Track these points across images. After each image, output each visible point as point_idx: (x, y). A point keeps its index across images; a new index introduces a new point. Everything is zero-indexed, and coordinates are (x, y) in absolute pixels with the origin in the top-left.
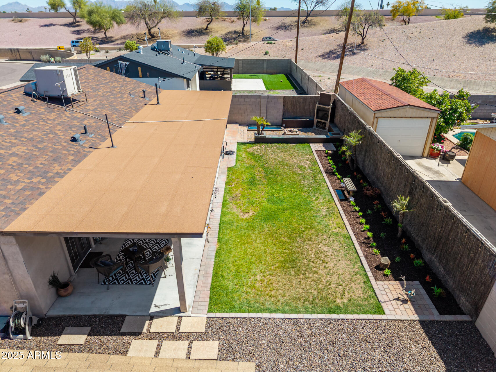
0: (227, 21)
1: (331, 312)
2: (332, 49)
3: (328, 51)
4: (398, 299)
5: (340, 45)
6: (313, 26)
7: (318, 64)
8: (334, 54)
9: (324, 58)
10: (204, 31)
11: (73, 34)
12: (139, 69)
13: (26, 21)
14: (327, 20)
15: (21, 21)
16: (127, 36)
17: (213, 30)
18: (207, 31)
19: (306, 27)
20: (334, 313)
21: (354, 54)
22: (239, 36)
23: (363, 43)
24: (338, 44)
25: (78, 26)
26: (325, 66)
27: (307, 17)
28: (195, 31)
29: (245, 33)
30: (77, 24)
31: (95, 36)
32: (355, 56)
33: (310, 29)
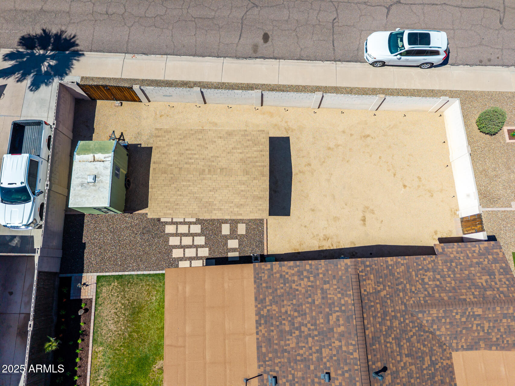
1: (121, 276)
4: (87, 285)
20: (120, 276)
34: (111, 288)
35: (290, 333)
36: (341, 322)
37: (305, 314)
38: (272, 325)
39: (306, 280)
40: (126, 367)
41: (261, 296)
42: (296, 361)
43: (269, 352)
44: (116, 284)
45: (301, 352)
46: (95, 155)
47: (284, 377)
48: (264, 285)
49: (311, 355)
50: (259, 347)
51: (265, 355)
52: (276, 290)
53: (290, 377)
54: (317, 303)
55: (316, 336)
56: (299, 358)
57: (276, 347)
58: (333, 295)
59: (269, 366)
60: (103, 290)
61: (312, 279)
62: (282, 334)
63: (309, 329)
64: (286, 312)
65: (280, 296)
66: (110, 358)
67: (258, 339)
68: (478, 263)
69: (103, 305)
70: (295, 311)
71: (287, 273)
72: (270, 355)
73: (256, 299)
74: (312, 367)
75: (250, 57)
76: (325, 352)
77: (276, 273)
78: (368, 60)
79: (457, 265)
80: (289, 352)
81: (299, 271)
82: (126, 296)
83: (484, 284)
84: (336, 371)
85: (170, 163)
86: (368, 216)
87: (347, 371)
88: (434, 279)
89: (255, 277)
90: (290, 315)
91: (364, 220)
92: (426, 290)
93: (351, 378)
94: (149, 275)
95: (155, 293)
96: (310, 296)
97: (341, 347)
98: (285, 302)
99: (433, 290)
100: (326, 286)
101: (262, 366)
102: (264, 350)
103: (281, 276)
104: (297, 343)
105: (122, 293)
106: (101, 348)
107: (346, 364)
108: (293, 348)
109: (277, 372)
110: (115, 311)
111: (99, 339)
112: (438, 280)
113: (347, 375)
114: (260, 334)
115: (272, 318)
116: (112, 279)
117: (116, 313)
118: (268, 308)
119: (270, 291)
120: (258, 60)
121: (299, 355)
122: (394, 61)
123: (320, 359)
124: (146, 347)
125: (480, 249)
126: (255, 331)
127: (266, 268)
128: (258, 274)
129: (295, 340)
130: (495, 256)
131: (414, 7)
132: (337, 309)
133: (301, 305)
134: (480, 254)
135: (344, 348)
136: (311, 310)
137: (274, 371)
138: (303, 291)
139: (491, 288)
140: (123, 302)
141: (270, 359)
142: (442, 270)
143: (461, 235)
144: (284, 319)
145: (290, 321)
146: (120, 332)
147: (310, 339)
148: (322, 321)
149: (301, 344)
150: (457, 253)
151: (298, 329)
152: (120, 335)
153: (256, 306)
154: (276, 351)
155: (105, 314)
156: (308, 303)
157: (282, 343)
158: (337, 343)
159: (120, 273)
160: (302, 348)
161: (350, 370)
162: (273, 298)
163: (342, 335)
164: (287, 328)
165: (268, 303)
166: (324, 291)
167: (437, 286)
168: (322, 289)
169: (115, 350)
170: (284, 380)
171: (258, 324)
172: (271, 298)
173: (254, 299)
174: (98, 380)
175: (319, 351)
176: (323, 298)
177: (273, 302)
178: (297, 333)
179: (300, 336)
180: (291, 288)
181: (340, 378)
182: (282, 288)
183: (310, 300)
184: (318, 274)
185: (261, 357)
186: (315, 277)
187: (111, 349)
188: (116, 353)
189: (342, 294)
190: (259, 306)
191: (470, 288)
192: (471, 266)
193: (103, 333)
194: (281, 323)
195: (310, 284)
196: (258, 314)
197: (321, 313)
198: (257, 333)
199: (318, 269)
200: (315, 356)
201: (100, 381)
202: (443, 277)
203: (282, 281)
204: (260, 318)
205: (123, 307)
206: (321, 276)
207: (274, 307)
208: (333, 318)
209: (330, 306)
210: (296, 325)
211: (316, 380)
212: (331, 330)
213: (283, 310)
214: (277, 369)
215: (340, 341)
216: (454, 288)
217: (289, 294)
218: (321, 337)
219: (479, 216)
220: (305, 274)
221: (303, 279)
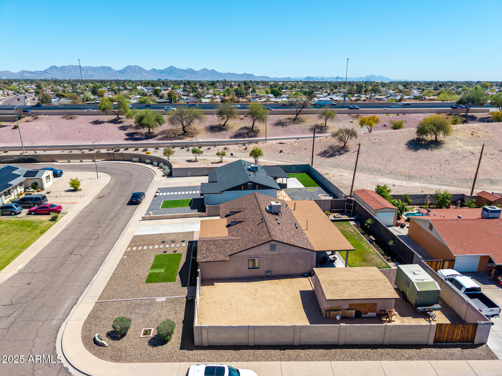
0: (237, 118)
2: (326, 149)
3: (323, 151)
5: (330, 146)
6: (302, 123)
7: (319, 160)
8: (328, 153)
9: (322, 157)
10: (223, 127)
11: (120, 130)
12: (257, 186)
13: (75, 118)
14: (311, 118)
15: (71, 118)
16: (164, 131)
17: (229, 126)
18: (224, 127)
19: (297, 123)
21: (341, 154)
22: (250, 131)
23: (345, 145)
24: (329, 145)
25: (121, 122)
26: (324, 162)
27: (297, 115)
28: (216, 127)
29: (254, 129)
30: (119, 120)
31: (139, 131)
32: (342, 156)
33: (300, 125)
60: (385, 264)
68: (212, 253)
79: (222, 252)
83: (212, 246)
88: (233, 247)
92: (238, 244)
99: (235, 243)
106: (373, 252)
110: (374, 260)
111: (375, 254)
112: (232, 247)
125: (208, 259)
130: (202, 256)
134: (208, 257)
139: (210, 245)
142: (229, 250)
146: (368, 256)
150: (219, 257)
167: (233, 245)
191: (219, 244)
192: (215, 252)
202: (229, 248)
216: (226, 244)
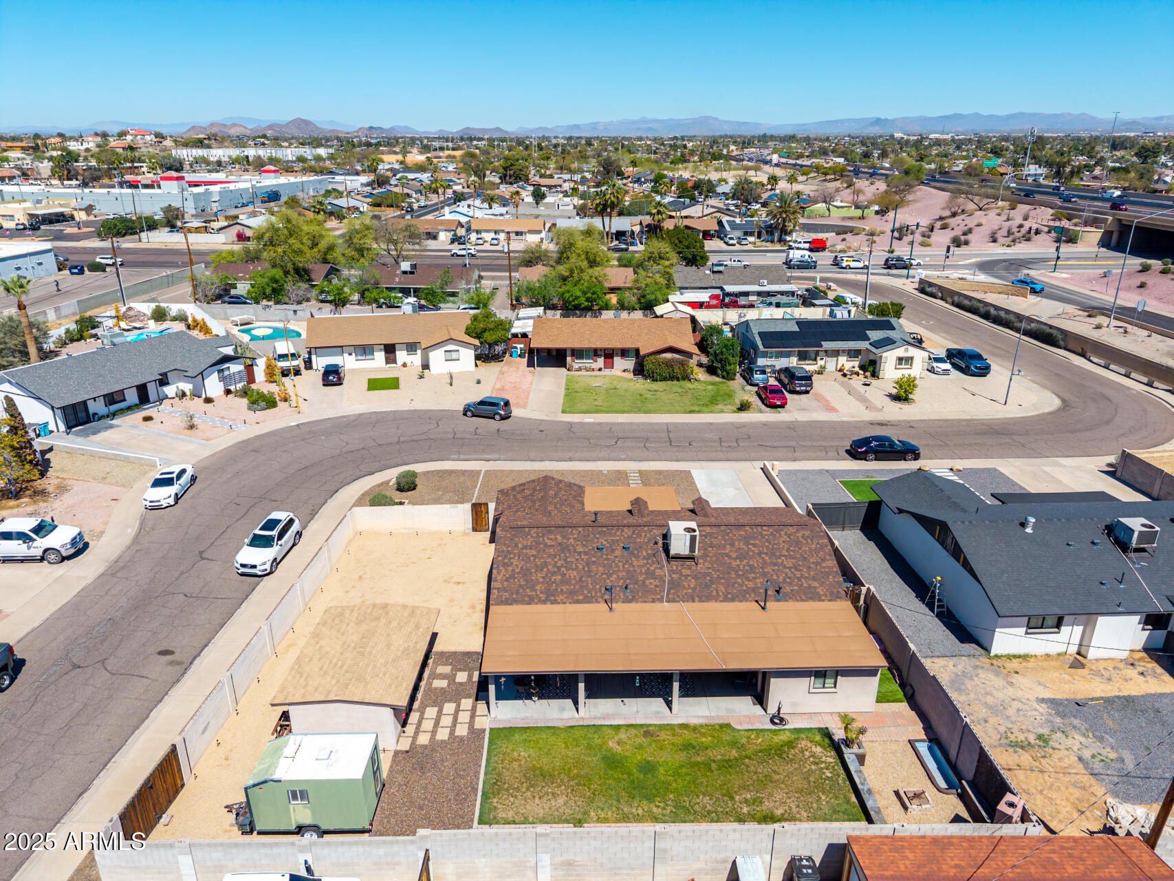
34: (499, 806)
35: (563, 575)
36: (552, 537)
37: (545, 562)
38: (556, 590)
39: (512, 561)
40: (618, 780)
41: (526, 599)
42: (589, 571)
43: (583, 594)
44: (495, 800)
45: (581, 567)
46: (284, 755)
47: (605, 581)
48: (514, 596)
49: (583, 560)
50: (578, 602)
51: (586, 597)
52: (521, 586)
53: (604, 576)
54: (535, 553)
55: (565, 555)
56: (586, 569)
57: (577, 587)
58: (529, 541)
59: (596, 593)
60: (503, 816)
61: (512, 556)
62: (565, 581)
63: (560, 560)
64: (543, 578)
65: (527, 582)
66: (606, 802)
67: (570, 603)
69: (526, 815)
70: (542, 570)
71: (504, 575)
72: (586, 592)
73: (529, 604)
74: (594, 559)
75: (186, 669)
76: (580, 549)
77: (503, 585)
78: (266, 570)
80: (582, 577)
81: (503, 566)
82: (516, 786)
84: (595, 543)
85: (334, 681)
86: (455, 579)
87: (595, 536)
89: (505, 604)
90: (547, 575)
91: (459, 583)
93: (599, 533)
94: (487, 760)
95: (515, 753)
96: (529, 558)
97: (574, 539)
98: (533, 578)
100: (520, 545)
101: (596, 600)
102: (581, 597)
103: (506, 580)
104: (573, 570)
105: (511, 791)
106: (593, 814)
107: (588, 535)
108: (578, 574)
109: (601, 587)
110: (537, 799)
111: (579, 816)
113: (598, 536)
114: (564, 600)
115: (549, 590)
116: (487, 806)
117: (540, 798)
118: (538, 593)
119: (521, 591)
120: (194, 663)
121: (583, 569)
122: (280, 551)
123: (586, 553)
124: (590, 759)
126: (561, 606)
127: (497, 593)
128: (502, 602)
129: (570, 572)
131: (216, 543)
132: (541, 539)
133: (536, 565)
135: (576, 536)
136: (543, 558)
137: (600, 589)
138: (523, 563)
140: (524, 789)
141: (590, 592)
143: (489, 533)
144: (550, 580)
145: (552, 575)
146: (569, 791)
147: (568, 560)
148: (552, 550)
149: (574, 566)
151: (559, 568)
152: (573, 790)
153: (536, 604)
154: (581, 587)
155: (542, 811)
156: (535, 560)
157: (573, 582)
158: (572, 540)
159: (480, 794)
160: (577, 567)
161: (593, 534)
162: (528, 588)
163: (564, 537)
164: (559, 577)
165: (534, 593)
166: (525, 547)
168: (522, 549)
169: (594, 794)
170: (608, 581)
171: (554, 602)
172: (528, 590)
173: (528, 606)
174: (638, 815)
175: (579, 553)
176: (531, 548)
177: (533, 588)
178: (562, 569)
179: (566, 567)
180: (519, 573)
181: (600, 540)
182: (519, 580)
183: (532, 558)
184: (508, 551)
185: (588, 600)
186: (510, 554)
187: (593, 799)
188: (599, 794)
189: (528, 535)
190: (536, 601)
193: (571, 812)
194: (554, 582)
195: (516, 558)
196: (544, 602)
197: (544, 551)
198: (565, 603)
199: (503, 551)
200: (583, 557)
201: (640, 811)
203: (512, 580)
204: (550, 600)
205: (532, 789)
206: (510, 549)
207: (538, 587)
208: (549, 543)
209: (538, 543)
210: (556, 570)
211: (604, 557)
212: (560, 544)
213: (541, 580)
214: (598, 587)
215: (569, 538)
217: (525, 575)
218: (566, 552)
219: (474, 505)
220: (506, 561)
221: (512, 563)
